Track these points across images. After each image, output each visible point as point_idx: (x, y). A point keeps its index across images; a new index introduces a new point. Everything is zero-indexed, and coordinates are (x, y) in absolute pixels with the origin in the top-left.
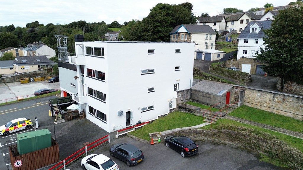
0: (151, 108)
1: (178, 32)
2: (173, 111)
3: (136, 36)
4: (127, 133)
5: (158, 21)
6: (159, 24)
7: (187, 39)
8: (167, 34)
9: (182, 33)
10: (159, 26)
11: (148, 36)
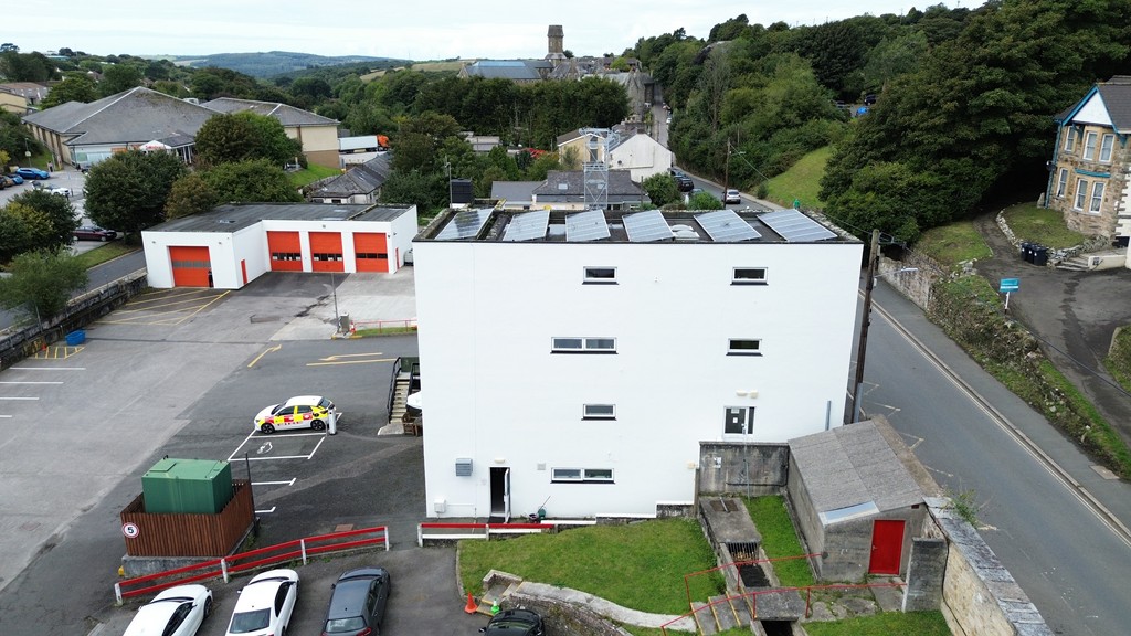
0: (600, 476)
1: (1076, 119)
2: (676, 514)
3: (884, 126)
4: (457, 540)
5: (993, 62)
6: (998, 74)
7: (1109, 161)
8: (1043, 122)
9: (1093, 125)
10: (993, 85)
11: (928, 130)
